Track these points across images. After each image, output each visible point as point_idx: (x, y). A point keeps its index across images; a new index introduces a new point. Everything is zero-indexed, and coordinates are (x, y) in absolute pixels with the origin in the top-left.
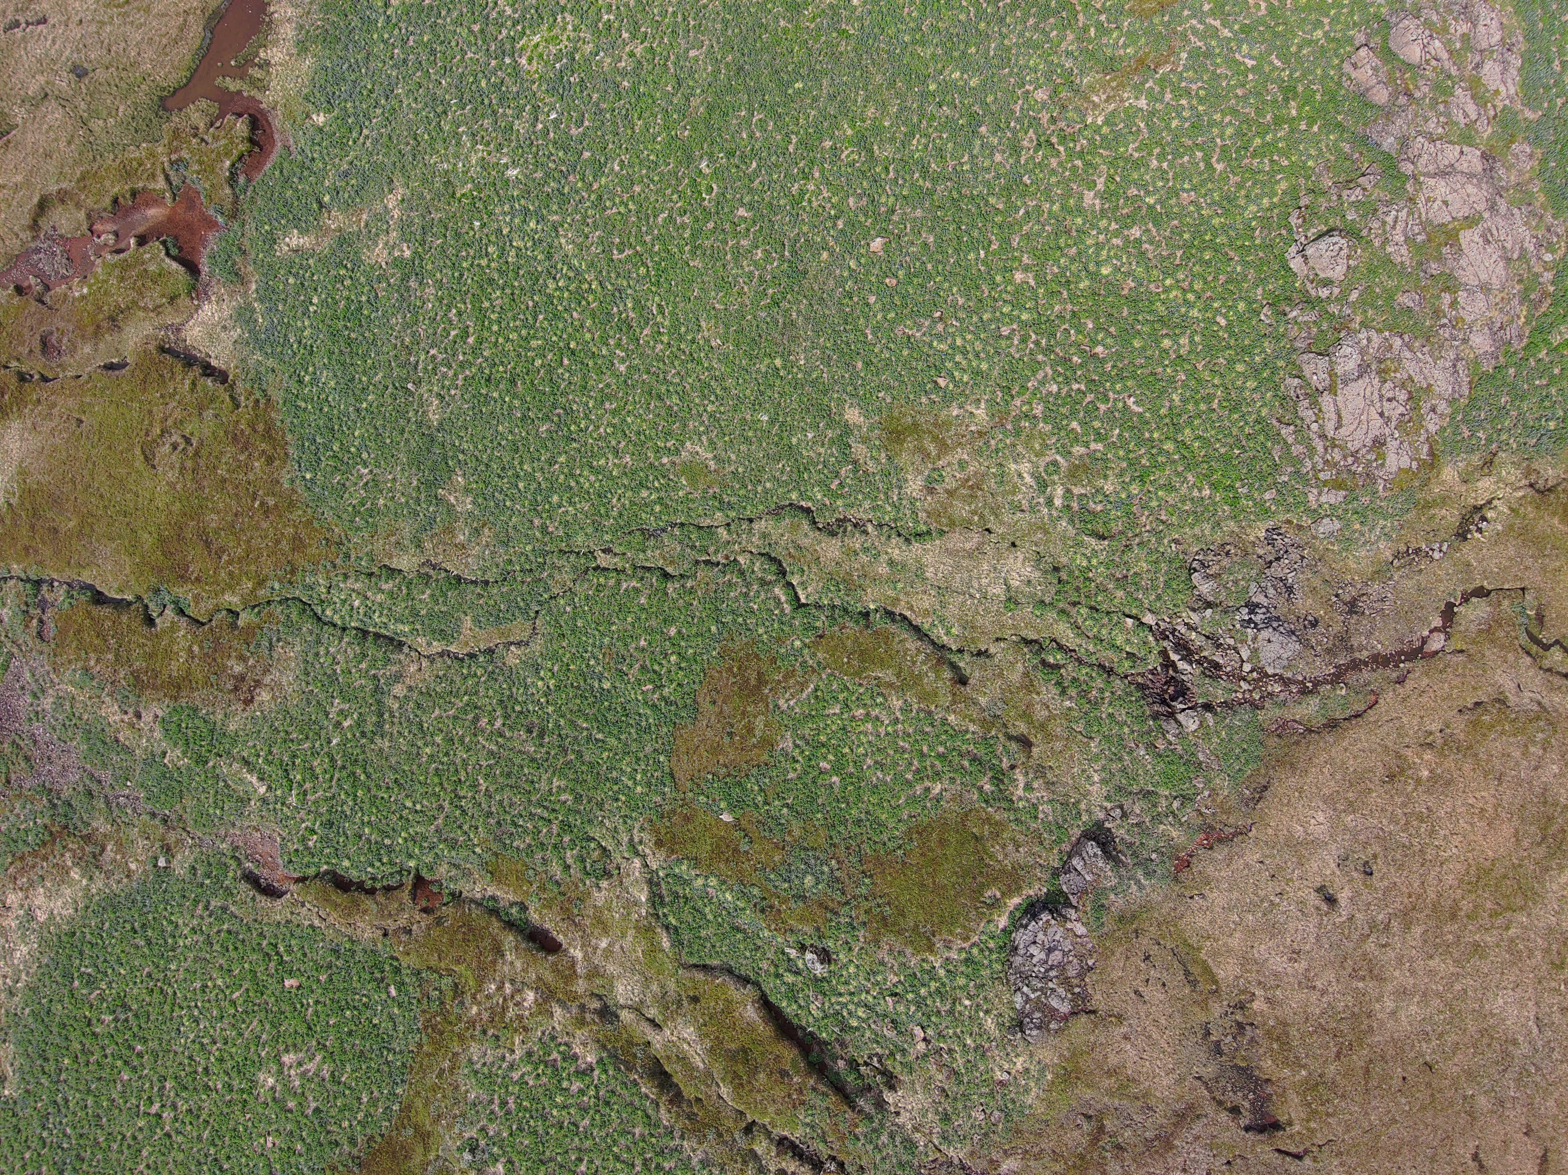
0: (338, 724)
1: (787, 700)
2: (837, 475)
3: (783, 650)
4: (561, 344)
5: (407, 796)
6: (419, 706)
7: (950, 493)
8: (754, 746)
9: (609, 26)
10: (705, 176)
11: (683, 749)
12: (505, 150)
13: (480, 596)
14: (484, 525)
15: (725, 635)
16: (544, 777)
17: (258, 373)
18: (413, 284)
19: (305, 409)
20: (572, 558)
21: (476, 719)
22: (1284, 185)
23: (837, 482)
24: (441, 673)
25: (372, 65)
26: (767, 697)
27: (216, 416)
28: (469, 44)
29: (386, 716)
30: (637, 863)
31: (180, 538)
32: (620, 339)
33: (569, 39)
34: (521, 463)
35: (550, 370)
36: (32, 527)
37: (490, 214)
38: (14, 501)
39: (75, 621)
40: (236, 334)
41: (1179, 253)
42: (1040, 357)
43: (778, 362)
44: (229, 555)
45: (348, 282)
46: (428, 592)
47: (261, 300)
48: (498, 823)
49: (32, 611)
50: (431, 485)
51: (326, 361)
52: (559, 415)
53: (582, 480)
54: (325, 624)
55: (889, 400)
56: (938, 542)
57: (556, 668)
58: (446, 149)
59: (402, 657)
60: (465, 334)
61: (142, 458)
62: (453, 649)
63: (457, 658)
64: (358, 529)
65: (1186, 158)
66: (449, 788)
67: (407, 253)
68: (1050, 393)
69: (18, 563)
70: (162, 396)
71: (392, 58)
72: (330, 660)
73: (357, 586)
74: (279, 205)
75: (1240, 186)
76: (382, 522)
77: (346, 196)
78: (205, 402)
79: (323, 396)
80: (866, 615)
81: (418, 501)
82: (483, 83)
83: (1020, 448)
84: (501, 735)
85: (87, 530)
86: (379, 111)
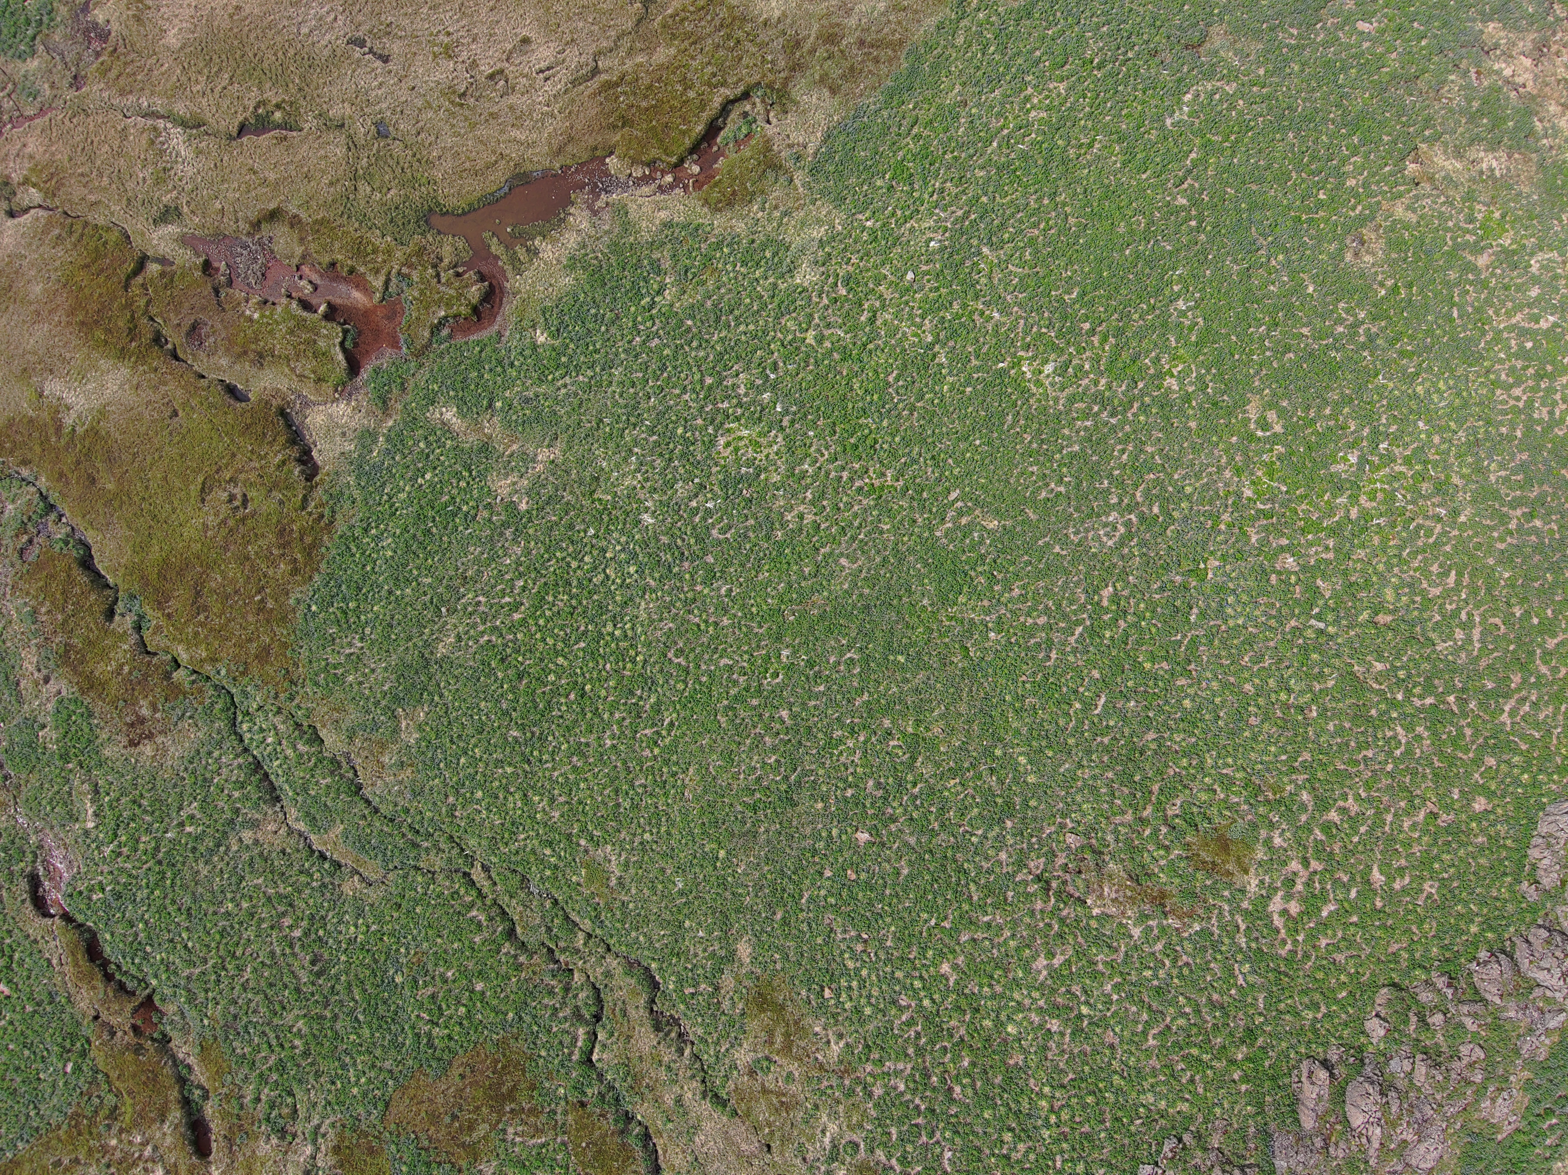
0: (182, 824)
1: (516, 1134)
2: (696, 985)
3: (547, 1085)
4: (580, 680)
5: (187, 929)
6: (251, 863)
7: (765, 1091)
8: (463, 1145)
9: (804, 475)
10: (780, 661)
11: (412, 1092)
12: (656, 496)
13: (364, 817)
14: (411, 765)
15: (515, 1030)
16: (296, 1012)
17: (342, 494)
18: (508, 533)
19: (353, 555)
20: (455, 851)
21: (284, 914)
22: (1184, 1107)
23: (692, 990)
24: (288, 850)
25: (613, 330)
26: (504, 1114)
27: (281, 502)
28: (694, 390)
29: (222, 849)
30: (309, 1150)
31: (180, 573)
32: (624, 719)
33: (767, 456)
34: (476, 746)
35: (555, 692)
36: (78, 463)
37: (609, 531)
38: (80, 430)
39: (54, 566)
40: (350, 447)
41: (1071, 1076)
42: (911, 1051)
43: (722, 854)
44: (207, 618)
45: (463, 484)
46: (329, 780)
47: (388, 439)
48: (235, 1017)
49: (30, 526)
50: (397, 699)
51: (398, 531)
52: (533, 733)
53: (511, 798)
54: (236, 733)
55: (779, 966)
56: (725, 1119)
57: (374, 928)
58: (614, 453)
59: (270, 812)
60: (516, 606)
61: (199, 487)
62: (313, 837)
63: (310, 847)
64: (317, 684)
65: (1134, 1009)
66: (222, 953)
67: (523, 506)
68: (895, 1088)
69: (48, 479)
70: (252, 452)
71: (630, 342)
72: (214, 767)
73: (282, 727)
74: (460, 379)
75: (1154, 1072)
76: (339, 695)
77: (514, 417)
78: (281, 485)
79: (375, 556)
80: (629, 1118)
81: (377, 704)
82: (680, 431)
83: (841, 1108)
84: (291, 946)
85: (116, 504)
86: (590, 373)
